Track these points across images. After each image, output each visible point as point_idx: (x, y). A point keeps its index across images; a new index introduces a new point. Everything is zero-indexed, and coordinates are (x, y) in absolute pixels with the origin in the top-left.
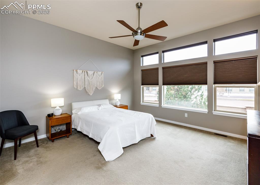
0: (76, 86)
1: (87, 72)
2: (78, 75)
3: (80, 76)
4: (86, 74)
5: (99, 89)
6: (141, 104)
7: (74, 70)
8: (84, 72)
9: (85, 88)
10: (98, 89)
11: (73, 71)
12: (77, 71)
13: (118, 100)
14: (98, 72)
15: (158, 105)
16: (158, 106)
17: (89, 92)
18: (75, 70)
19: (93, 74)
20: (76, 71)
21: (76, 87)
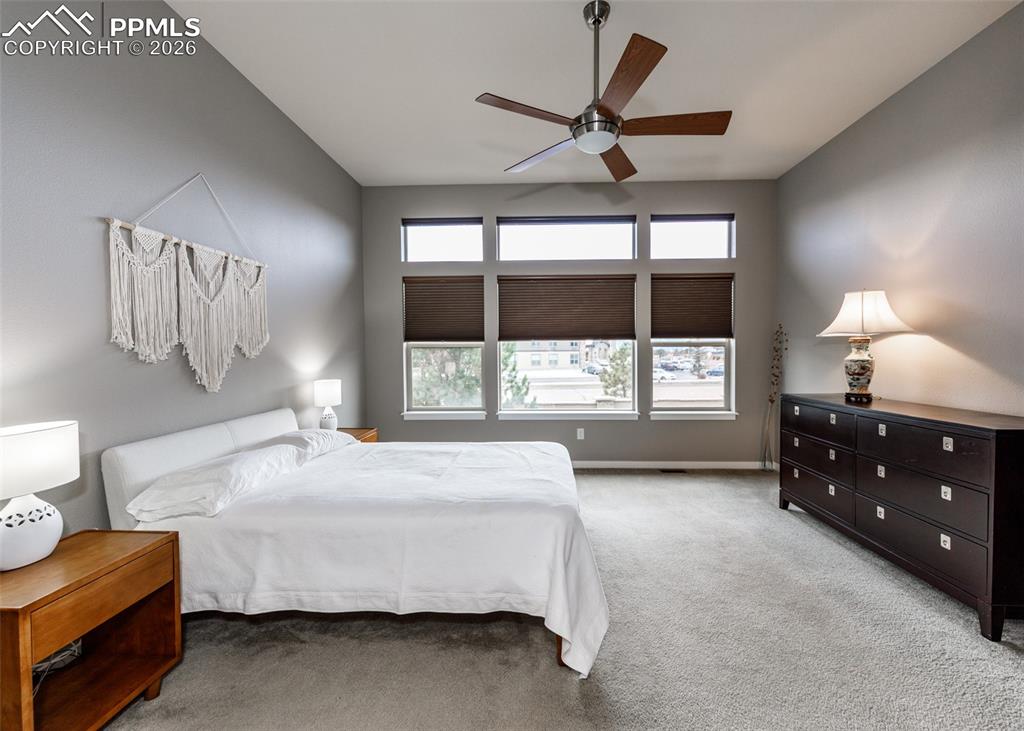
0: (130, 333)
1: (190, 250)
2: (137, 258)
3: (151, 269)
4: (187, 261)
5: (247, 354)
6: (405, 418)
7: (106, 222)
8: (170, 246)
9: (181, 346)
10: (244, 355)
11: (101, 227)
12: (130, 231)
13: (328, 411)
14: (245, 260)
15: (485, 413)
16: (484, 418)
17: (204, 374)
18: (117, 223)
19: (220, 271)
20: (125, 232)
21: (126, 341)
